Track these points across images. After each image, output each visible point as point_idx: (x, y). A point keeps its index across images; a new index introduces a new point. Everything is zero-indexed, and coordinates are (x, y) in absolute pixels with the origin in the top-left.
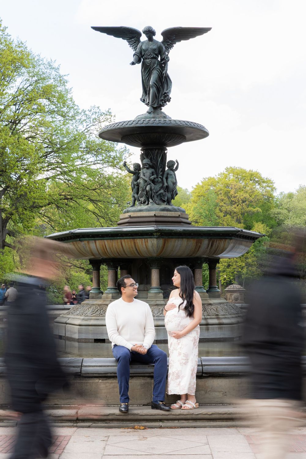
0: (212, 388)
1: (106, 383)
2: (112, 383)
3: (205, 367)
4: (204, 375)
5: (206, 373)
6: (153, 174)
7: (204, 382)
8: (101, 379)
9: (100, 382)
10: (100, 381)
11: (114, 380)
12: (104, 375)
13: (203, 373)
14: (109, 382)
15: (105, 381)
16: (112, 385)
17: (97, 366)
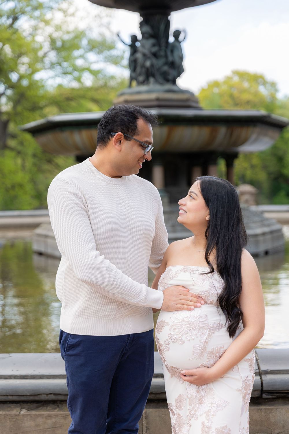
0: (284, 427)
1: (37, 416)
2: (49, 417)
3: (268, 378)
4: (264, 396)
5: (269, 392)
6: (154, 45)
7: (265, 412)
8: (25, 405)
9: (23, 415)
10: (24, 412)
11: (55, 409)
12: (31, 398)
13: (262, 391)
14: (43, 414)
15: (33, 413)
16: (50, 422)
17: (15, 377)
